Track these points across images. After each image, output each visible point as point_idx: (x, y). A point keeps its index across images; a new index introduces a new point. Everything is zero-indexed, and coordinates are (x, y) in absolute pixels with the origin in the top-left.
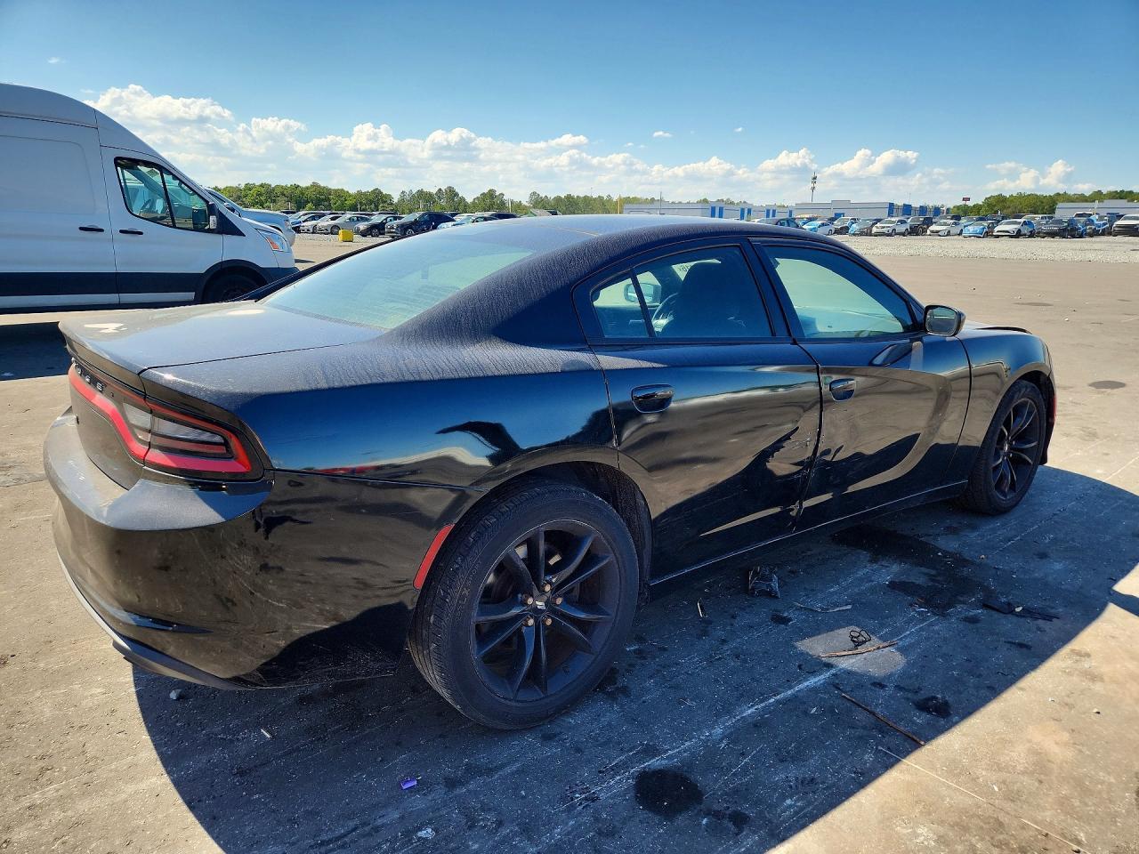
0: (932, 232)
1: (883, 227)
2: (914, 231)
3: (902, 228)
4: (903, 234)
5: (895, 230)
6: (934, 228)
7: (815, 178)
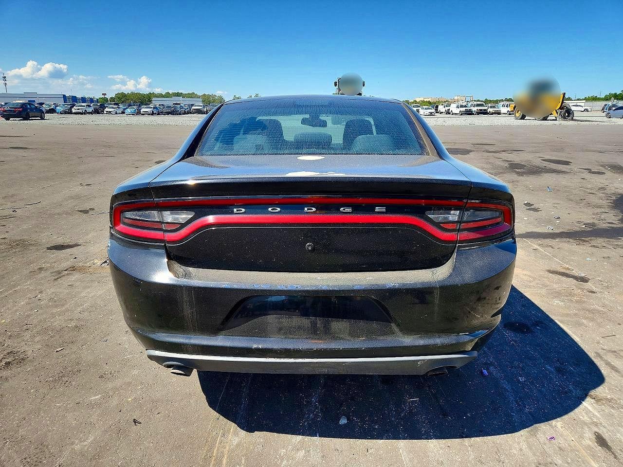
0: (107, 112)
1: (79, 109)
2: (96, 112)
3: (90, 110)
4: (91, 113)
5: (86, 110)
6: (107, 109)
7: (5, 77)
